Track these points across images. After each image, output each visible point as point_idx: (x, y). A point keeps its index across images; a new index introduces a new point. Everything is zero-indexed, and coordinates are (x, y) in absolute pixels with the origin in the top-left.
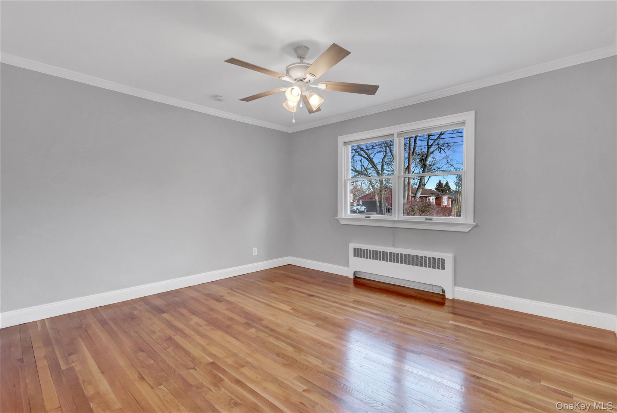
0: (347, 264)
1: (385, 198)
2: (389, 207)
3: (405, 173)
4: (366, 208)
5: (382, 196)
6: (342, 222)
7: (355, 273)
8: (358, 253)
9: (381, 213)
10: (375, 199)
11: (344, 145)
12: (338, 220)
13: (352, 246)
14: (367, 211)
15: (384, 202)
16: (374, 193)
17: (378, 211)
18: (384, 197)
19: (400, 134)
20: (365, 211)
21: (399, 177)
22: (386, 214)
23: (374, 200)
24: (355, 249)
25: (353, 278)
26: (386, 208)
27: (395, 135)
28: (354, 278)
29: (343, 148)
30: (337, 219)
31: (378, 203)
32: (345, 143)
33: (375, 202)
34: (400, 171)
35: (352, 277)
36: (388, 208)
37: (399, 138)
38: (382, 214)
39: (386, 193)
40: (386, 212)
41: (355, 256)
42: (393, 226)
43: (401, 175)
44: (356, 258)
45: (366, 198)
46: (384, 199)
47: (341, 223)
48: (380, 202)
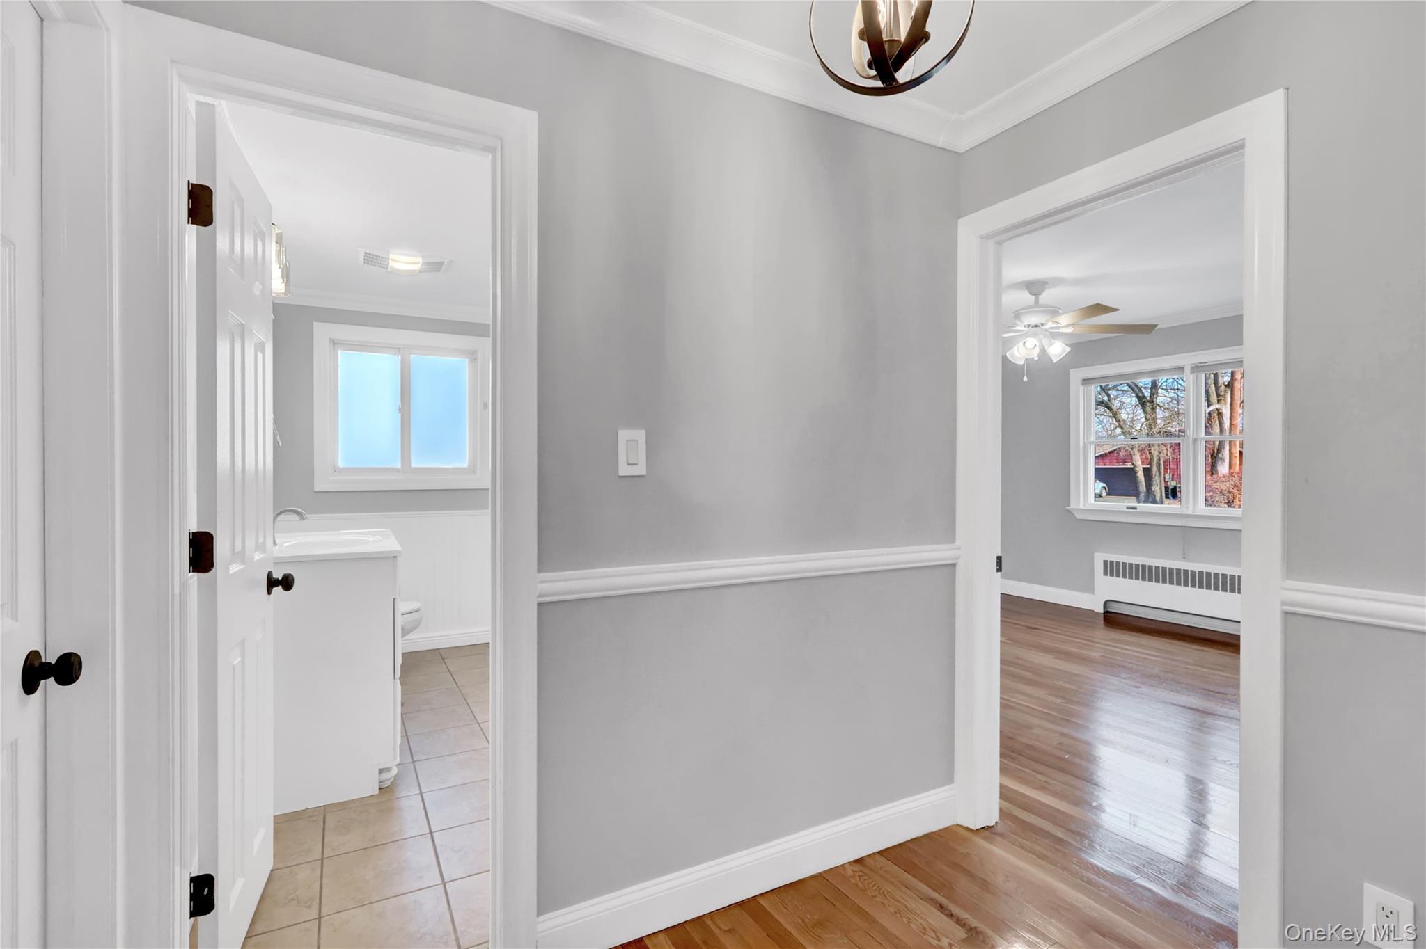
0: (1089, 588)
1: (1162, 462)
2: (1174, 484)
3: (1207, 433)
4: (1106, 486)
5: (1155, 456)
6: (1079, 516)
7: (1106, 604)
8: (1111, 569)
9: (1150, 497)
10: (1133, 464)
11: (1083, 384)
12: (1071, 513)
13: (1099, 559)
14: (1108, 494)
15: (1159, 471)
16: (1130, 450)
17: (1142, 496)
18: (1159, 460)
19: (1196, 369)
20: (1104, 494)
21: (1195, 440)
22: (1166, 501)
23: (1129, 465)
24: (1105, 562)
25: (1102, 612)
26: (1167, 488)
27: (1187, 370)
28: (1104, 613)
29: (1081, 388)
30: (1068, 510)
31: (1141, 475)
32: (1086, 381)
33: (1132, 471)
34: (1197, 429)
35: (1101, 610)
36: (1171, 488)
37: (1195, 375)
38: (1154, 502)
39: (1167, 450)
40: (1167, 497)
41: (1105, 573)
42: (1184, 525)
43: (1200, 436)
44: (1108, 577)
45: (1106, 461)
46: (1159, 465)
47: (1079, 518)
48: (1147, 471)
